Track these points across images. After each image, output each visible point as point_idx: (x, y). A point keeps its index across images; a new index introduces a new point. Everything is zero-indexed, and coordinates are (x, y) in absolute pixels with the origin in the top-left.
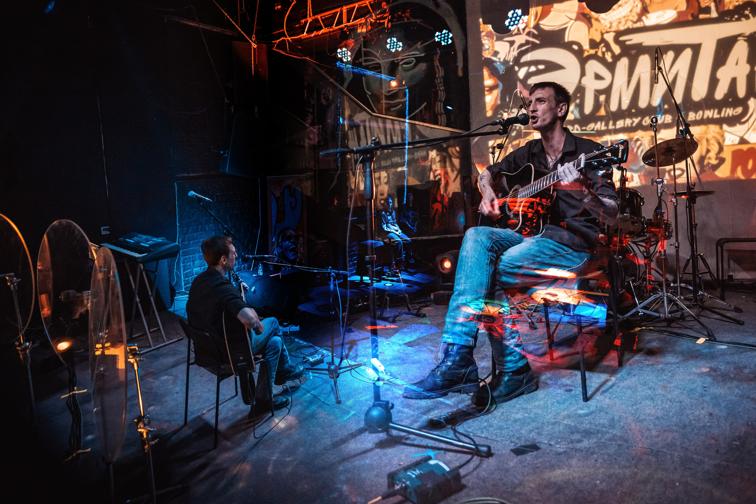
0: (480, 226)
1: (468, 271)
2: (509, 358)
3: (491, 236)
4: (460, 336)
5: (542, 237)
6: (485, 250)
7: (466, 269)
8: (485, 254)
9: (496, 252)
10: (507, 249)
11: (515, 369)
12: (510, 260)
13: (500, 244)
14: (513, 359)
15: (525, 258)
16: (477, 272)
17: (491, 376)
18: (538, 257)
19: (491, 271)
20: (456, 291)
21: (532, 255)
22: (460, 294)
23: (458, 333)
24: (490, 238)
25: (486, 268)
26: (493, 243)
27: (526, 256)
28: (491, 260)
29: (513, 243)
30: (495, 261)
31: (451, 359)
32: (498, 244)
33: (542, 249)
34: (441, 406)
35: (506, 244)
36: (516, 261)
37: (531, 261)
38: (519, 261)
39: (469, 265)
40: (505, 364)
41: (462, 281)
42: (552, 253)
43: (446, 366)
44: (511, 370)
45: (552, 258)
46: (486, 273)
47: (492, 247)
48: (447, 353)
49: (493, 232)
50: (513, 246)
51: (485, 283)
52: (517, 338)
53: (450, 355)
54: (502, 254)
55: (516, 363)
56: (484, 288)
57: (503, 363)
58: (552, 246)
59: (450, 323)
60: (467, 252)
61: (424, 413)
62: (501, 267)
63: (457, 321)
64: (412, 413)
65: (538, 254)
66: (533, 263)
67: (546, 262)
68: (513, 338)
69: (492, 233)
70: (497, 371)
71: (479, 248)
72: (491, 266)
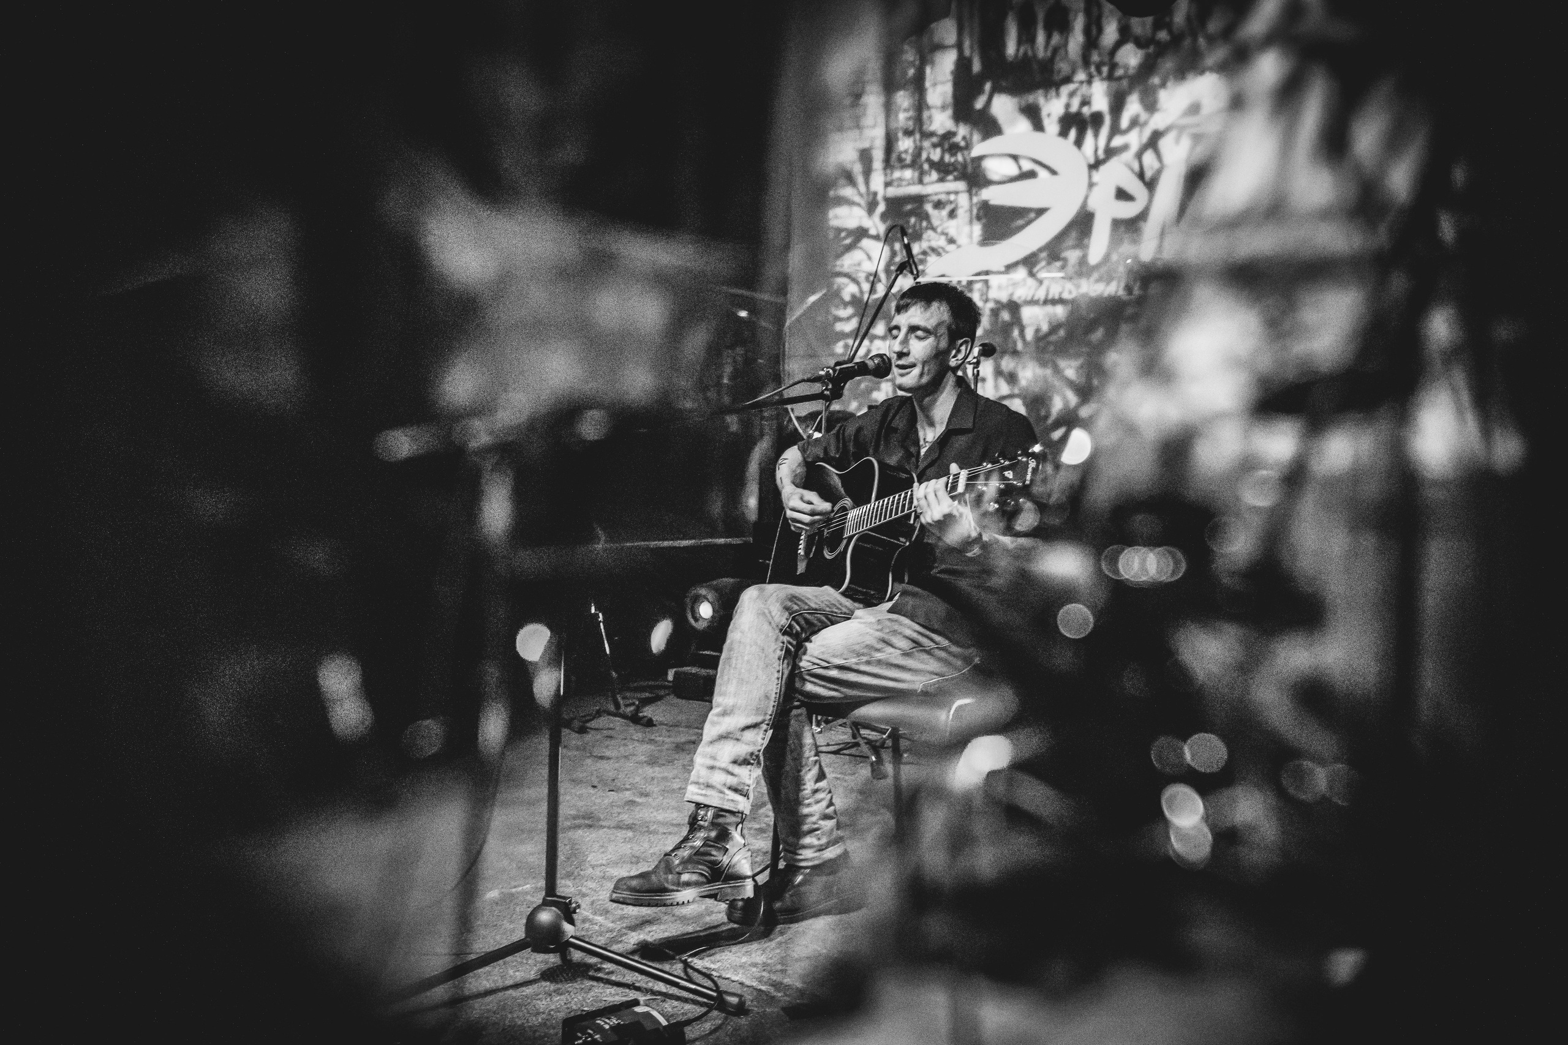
0: (769, 583)
1: (743, 671)
2: (807, 840)
3: (789, 604)
4: (721, 792)
5: (890, 611)
6: (777, 631)
7: (739, 666)
8: (777, 640)
9: (796, 636)
10: (819, 630)
11: (816, 862)
12: (823, 653)
13: (806, 619)
14: (815, 842)
15: (853, 651)
16: (760, 672)
17: (769, 870)
18: (878, 650)
19: (786, 672)
20: (718, 706)
21: (867, 646)
22: (724, 714)
23: (719, 787)
24: (787, 608)
25: (777, 665)
26: (793, 619)
27: (857, 647)
28: (788, 651)
29: (833, 619)
30: (793, 655)
31: (702, 834)
32: (803, 622)
33: (886, 637)
34: (666, 917)
35: (819, 620)
36: (834, 656)
37: (865, 659)
38: (841, 656)
39: (746, 658)
40: (800, 852)
41: (731, 688)
42: (905, 644)
43: (692, 847)
44: (810, 864)
45: (906, 654)
46: (776, 675)
47: (790, 626)
48: (694, 824)
49: (795, 597)
50: (833, 623)
51: (774, 695)
52: (824, 804)
53: (701, 827)
54: (808, 639)
55: (820, 850)
56: (772, 703)
57: (794, 849)
58: (908, 632)
59: (702, 765)
60: (743, 632)
61: (633, 928)
62: (803, 664)
63: (717, 764)
64: (611, 925)
65: (879, 646)
66: (868, 663)
67: (896, 662)
68: (818, 802)
69: (793, 598)
70: (782, 865)
71: (766, 627)
72: (786, 661)
